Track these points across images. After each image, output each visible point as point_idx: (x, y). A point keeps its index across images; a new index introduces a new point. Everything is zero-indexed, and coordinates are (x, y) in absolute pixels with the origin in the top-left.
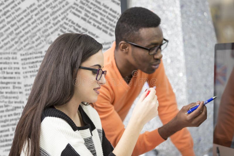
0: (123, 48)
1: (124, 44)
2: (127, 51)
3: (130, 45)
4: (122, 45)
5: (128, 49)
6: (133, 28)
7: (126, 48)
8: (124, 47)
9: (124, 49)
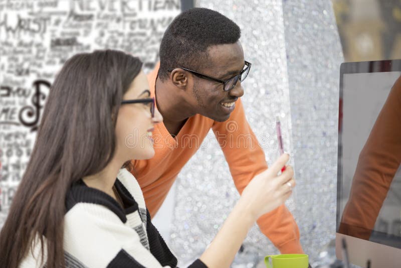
0: (177, 80)
1: (181, 73)
2: (185, 84)
3: (190, 75)
4: (176, 75)
5: (187, 82)
6: (196, 45)
7: (184, 79)
8: (179, 78)
9: (180, 82)
